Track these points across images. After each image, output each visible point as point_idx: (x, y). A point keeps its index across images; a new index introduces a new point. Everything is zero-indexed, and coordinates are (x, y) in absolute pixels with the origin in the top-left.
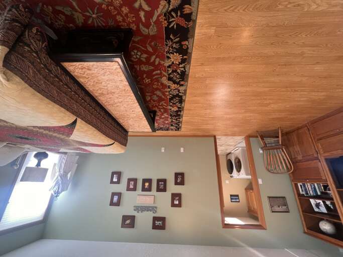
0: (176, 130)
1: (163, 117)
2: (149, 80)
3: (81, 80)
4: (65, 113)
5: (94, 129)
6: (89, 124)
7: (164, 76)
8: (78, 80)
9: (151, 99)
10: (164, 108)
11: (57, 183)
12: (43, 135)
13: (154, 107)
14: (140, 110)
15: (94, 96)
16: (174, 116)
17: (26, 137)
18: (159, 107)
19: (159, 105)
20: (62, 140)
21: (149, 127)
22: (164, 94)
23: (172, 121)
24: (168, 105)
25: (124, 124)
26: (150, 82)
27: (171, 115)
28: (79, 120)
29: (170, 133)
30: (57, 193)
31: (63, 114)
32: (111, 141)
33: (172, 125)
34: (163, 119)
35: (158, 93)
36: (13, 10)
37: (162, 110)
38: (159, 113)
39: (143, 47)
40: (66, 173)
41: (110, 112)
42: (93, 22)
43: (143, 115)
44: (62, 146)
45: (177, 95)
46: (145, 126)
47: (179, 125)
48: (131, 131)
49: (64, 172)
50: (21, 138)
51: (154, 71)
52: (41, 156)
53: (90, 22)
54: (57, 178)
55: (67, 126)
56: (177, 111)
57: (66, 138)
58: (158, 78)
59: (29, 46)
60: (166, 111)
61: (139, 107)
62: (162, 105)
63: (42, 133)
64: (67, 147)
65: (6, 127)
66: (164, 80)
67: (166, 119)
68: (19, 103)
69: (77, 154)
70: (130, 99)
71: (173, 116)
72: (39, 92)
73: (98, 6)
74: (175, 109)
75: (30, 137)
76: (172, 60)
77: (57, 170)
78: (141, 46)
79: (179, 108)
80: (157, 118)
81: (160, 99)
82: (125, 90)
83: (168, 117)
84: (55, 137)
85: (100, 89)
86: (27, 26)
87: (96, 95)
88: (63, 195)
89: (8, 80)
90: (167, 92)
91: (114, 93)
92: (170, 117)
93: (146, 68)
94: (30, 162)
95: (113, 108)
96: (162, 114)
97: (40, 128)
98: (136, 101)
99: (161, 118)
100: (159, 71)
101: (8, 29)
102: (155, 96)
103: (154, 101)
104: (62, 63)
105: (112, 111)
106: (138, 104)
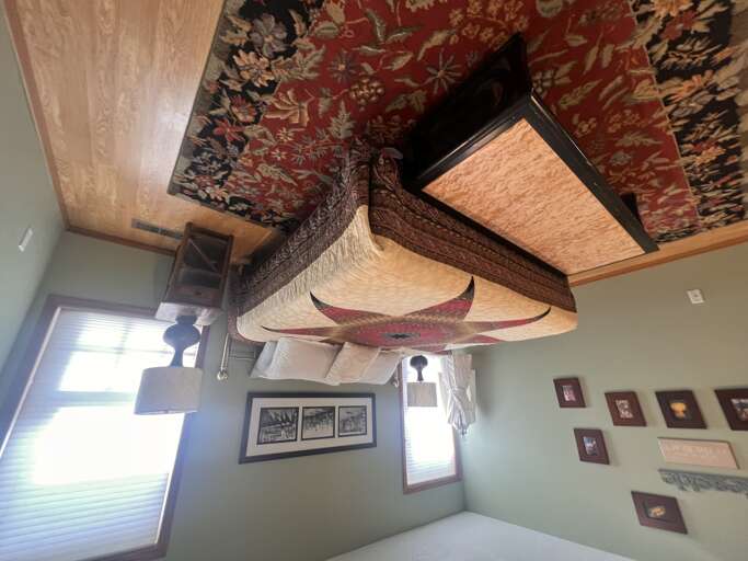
0: (728, 222)
1: (661, 200)
2: (593, 119)
3: (456, 204)
4: (454, 274)
5: (505, 289)
6: (494, 281)
7: (640, 79)
8: (451, 205)
9: (609, 167)
10: (659, 174)
11: (455, 408)
12: (424, 325)
13: (625, 185)
14: (599, 205)
15: (482, 223)
16: (710, 178)
17: (403, 333)
18: (641, 177)
19: (639, 172)
20: (452, 327)
21: (633, 243)
22: (650, 131)
23: (704, 200)
24: (673, 157)
25: (555, 260)
26: (594, 125)
27: (695, 183)
28: (477, 279)
29: (703, 238)
30: (463, 427)
31: (451, 277)
32: (543, 308)
33: (706, 213)
34: (663, 205)
35: (630, 139)
36: (354, 152)
37: (655, 183)
38: (643, 197)
39: (553, 52)
40: (462, 389)
41: (518, 245)
42: (441, 87)
43: (609, 216)
44: (450, 339)
45: (712, 106)
46: (619, 244)
47: (739, 202)
48: (575, 270)
49: (459, 387)
50: (397, 337)
51: (599, 89)
52: (419, 362)
53: (435, 92)
54: (452, 399)
55: (460, 297)
56: (720, 159)
57: (459, 321)
58: (621, 97)
59: (384, 188)
60: (670, 177)
61: (594, 198)
62: (652, 167)
63: (423, 322)
64: (457, 340)
65: (381, 323)
66: (646, 92)
67: (678, 200)
68: (399, 277)
69: (468, 350)
70: (566, 190)
71: (706, 182)
72: (415, 252)
73: (443, 49)
74: (712, 153)
75: (407, 333)
76: (662, 13)
77: (447, 383)
78: (549, 52)
79: (725, 144)
80: (643, 211)
81: (641, 153)
82: (549, 175)
83: (682, 195)
84: (441, 323)
85: (492, 203)
86: (373, 162)
87: (487, 218)
88: (471, 429)
89: (383, 249)
90: (662, 119)
91: (523, 195)
92: (691, 190)
93: (574, 98)
94: (409, 376)
95: (526, 230)
96: (659, 193)
97: (421, 312)
98: (584, 188)
99: (654, 207)
100: (619, 79)
101: (359, 179)
102: (621, 153)
103: (620, 169)
104: (424, 190)
105: (523, 239)
106: (589, 193)
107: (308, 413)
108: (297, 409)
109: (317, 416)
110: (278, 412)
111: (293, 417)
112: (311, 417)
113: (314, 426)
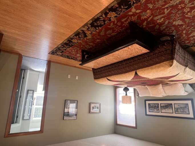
107: (162, 105)
108: (158, 104)
109: (166, 106)
110: (153, 105)
111: (158, 106)
112: (164, 107)
113: (165, 109)
